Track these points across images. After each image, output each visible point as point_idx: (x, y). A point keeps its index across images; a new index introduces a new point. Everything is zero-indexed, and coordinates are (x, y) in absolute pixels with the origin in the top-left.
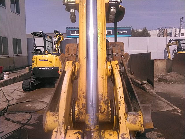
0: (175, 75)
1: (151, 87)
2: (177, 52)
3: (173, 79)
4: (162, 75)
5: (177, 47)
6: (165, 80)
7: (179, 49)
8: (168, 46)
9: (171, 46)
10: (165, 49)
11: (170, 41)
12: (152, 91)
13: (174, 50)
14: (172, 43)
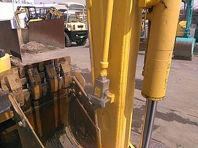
0: (36, 45)
1: (18, 60)
2: (29, 20)
3: (35, 48)
4: (22, 45)
5: (27, 14)
6: (28, 50)
7: (30, 17)
8: (17, 14)
9: (20, 13)
10: (14, 17)
11: (19, 8)
12: (21, 64)
13: (25, 18)
14: (20, 10)
